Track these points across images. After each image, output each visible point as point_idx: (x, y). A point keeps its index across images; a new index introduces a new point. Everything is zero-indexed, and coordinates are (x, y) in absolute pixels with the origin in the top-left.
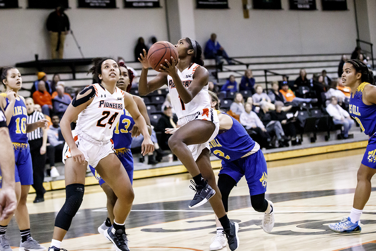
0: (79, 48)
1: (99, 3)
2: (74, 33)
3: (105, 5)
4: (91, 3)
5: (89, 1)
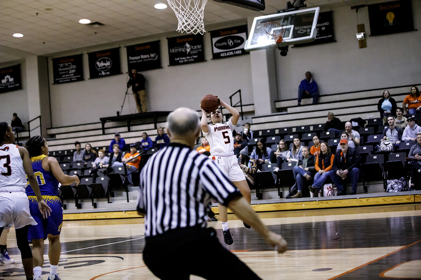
1: (188, 59)
3: (193, 60)
4: (180, 60)
5: (178, 59)
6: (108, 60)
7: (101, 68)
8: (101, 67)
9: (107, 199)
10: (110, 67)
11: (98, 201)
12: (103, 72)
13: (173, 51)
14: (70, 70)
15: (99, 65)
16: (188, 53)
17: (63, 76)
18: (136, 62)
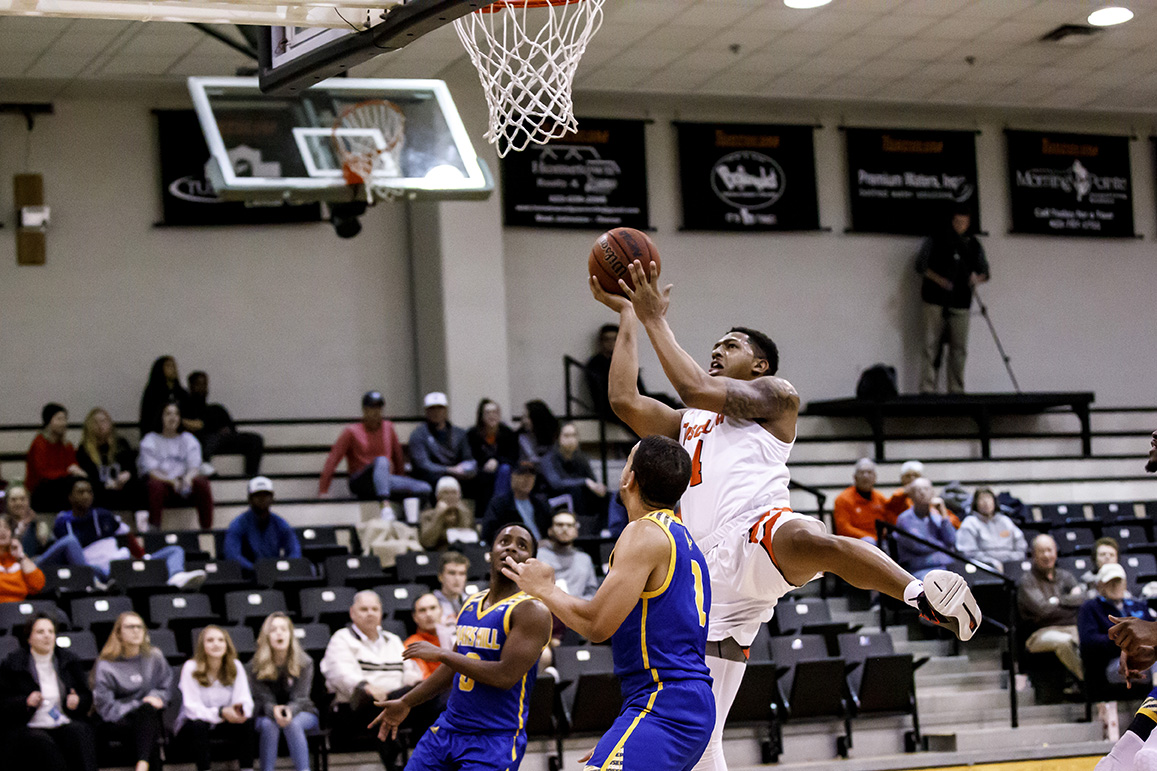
0: (1006, 360)
1: (1081, 220)
2: (990, 312)
3: (1097, 226)
4: (1053, 218)
5: (1045, 213)
6: (768, 168)
7: (735, 195)
8: (736, 189)
10: (775, 196)
12: (744, 212)
13: (1027, 179)
14: (591, 179)
15: (730, 179)
16: (1079, 199)
17: (553, 199)
18: (883, 194)
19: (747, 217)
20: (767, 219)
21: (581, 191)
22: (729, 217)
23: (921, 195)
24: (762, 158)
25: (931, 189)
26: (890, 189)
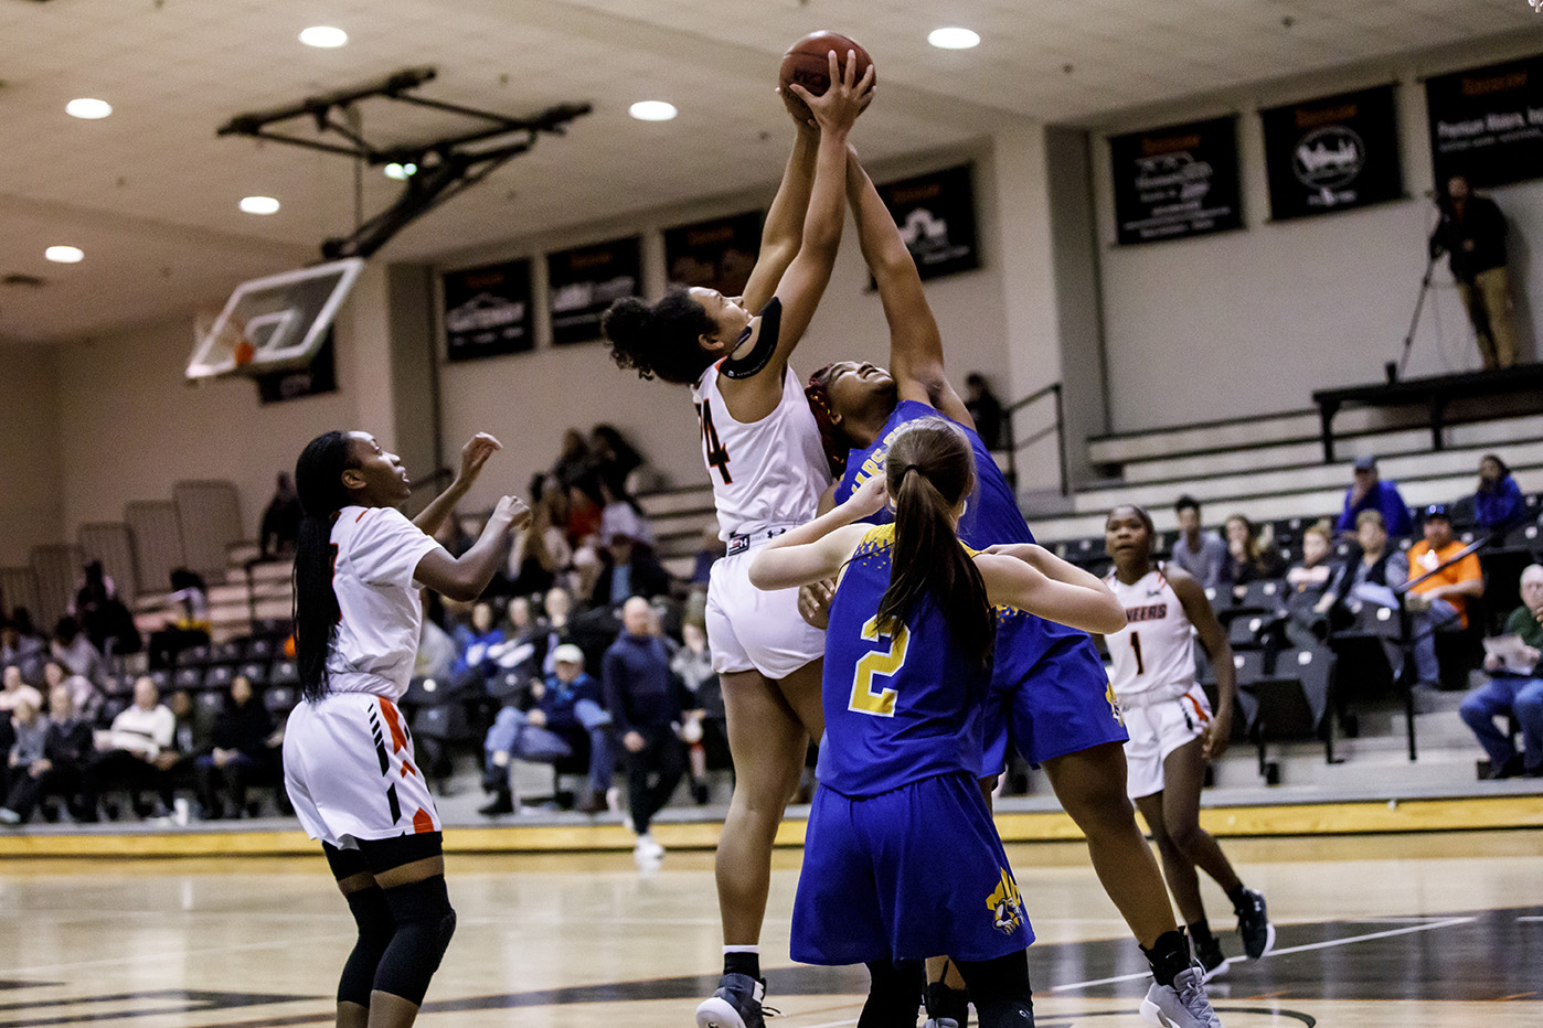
6: (1347, 140)
7: (1316, 176)
8: (1318, 170)
9: (1321, 748)
10: (1354, 170)
11: (1283, 754)
12: (1326, 193)
14: (1186, 185)
15: (1311, 161)
17: (1157, 211)
18: (1463, 145)
19: (1328, 197)
20: (1348, 196)
21: (1178, 200)
22: (1313, 200)
23: (1504, 138)
24: (1340, 131)
25: (1516, 129)
26: (1471, 138)
